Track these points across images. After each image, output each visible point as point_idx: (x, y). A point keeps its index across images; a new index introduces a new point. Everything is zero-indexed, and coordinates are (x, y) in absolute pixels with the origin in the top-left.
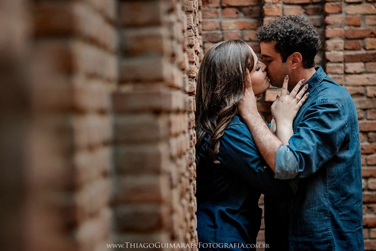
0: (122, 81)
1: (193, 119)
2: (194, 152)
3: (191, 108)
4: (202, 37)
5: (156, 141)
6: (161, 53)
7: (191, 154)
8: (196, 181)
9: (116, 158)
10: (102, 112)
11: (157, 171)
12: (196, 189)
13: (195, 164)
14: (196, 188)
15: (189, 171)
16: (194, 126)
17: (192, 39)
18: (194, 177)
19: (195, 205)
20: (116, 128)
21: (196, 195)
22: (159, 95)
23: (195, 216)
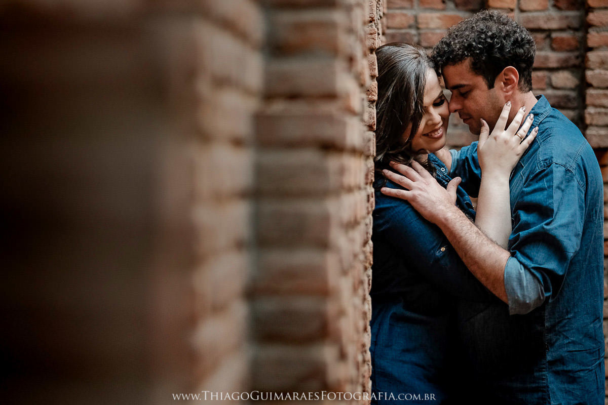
0: (269, 96)
1: (371, 169)
2: (370, 223)
3: (369, 150)
4: (386, 38)
5: (324, 194)
6: (334, 51)
7: (367, 225)
8: (371, 271)
9: (256, 219)
10: (238, 142)
11: (324, 245)
12: (371, 283)
13: (371, 242)
14: (371, 281)
15: (364, 252)
16: (372, 180)
17: (373, 39)
18: (370, 264)
19: (369, 309)
20: (260, 171)
21: (371, 294)
22: (330, 119)
23: (369, 328)
